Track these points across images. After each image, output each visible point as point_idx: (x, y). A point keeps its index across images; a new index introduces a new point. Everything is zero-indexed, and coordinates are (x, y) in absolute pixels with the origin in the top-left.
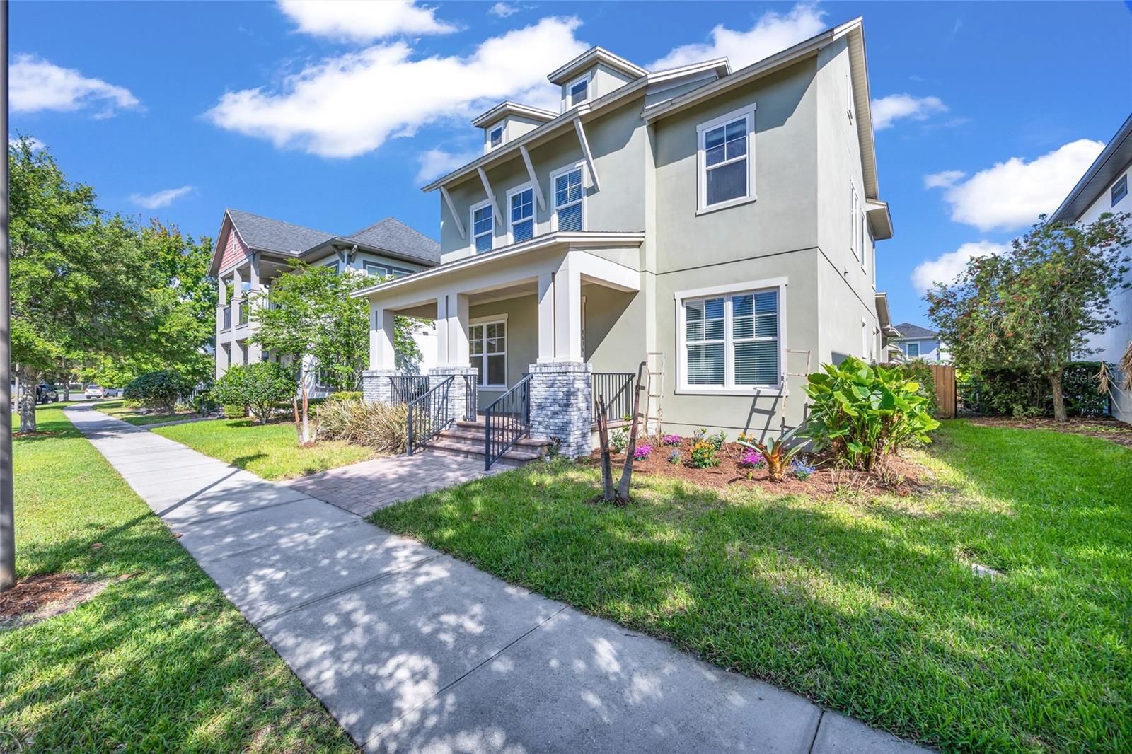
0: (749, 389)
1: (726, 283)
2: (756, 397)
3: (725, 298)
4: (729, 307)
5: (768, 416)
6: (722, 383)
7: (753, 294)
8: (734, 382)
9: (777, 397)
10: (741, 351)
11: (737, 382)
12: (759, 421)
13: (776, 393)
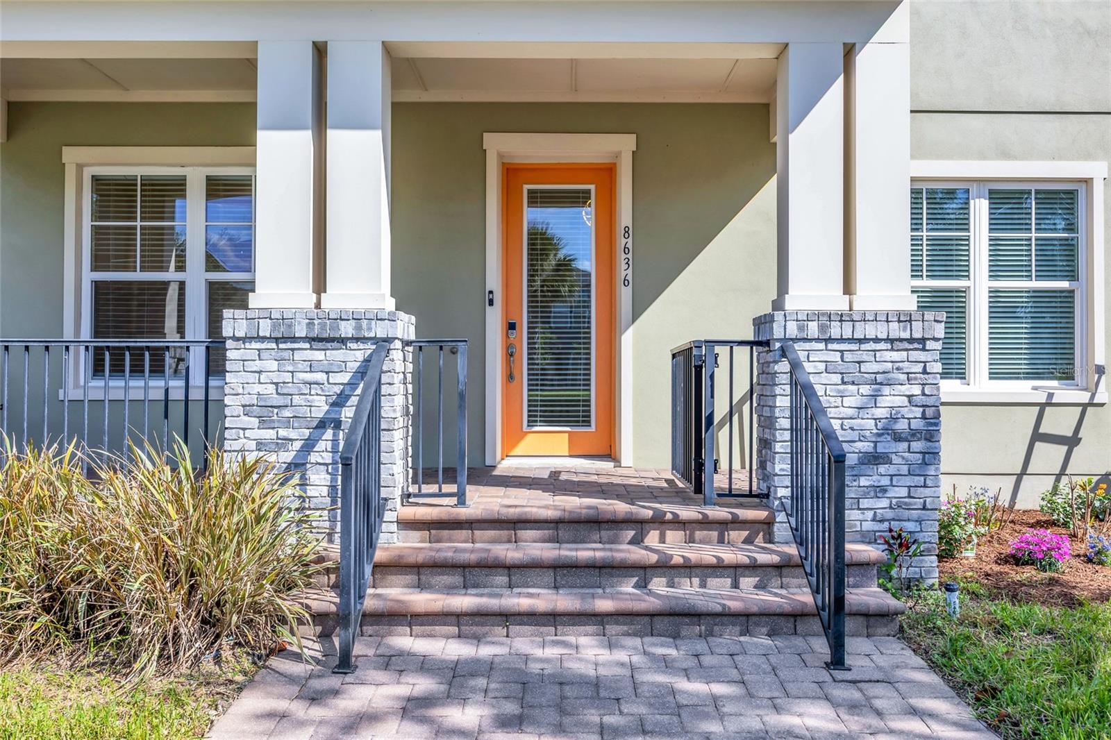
0: (1022, 389)
1: (982, 156)
2: (1043, 407)
3: (974, 189)
4: (980, 209)
5: (1065, 448)
6: (961, 376)
7: (1033, 187)
8: (987, 375)
9: (1085, 406)
10: (1001, 309)
11: (994, 375)
12: (1048, 457)
13: (1084, 397)
